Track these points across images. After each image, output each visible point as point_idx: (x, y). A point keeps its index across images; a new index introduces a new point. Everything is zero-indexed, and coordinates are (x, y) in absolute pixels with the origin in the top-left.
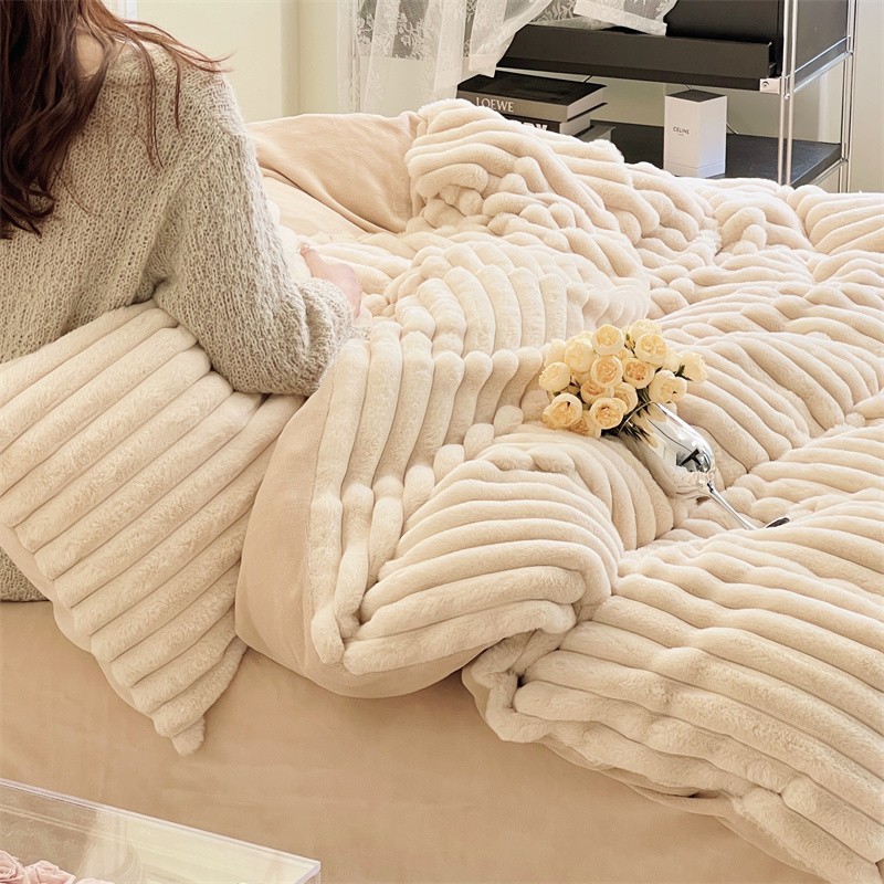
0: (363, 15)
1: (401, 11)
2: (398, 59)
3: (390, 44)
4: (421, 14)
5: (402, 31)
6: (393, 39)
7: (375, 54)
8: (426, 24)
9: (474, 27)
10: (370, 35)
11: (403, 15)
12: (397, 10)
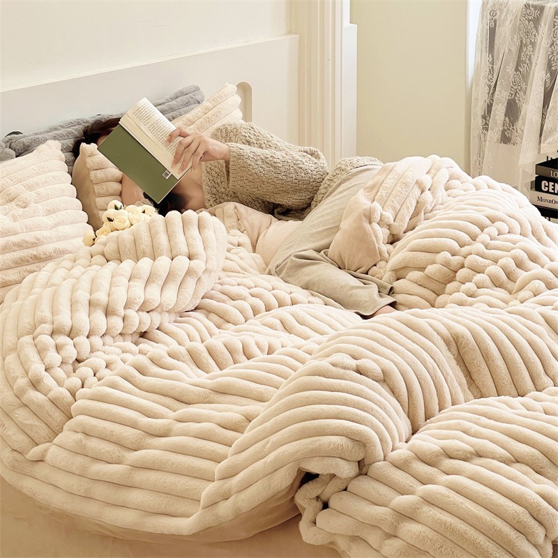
0: (484, 117)
1: (505, 116)
3: (499, 135)
4: (517, 119)
5: (506, 128)
6: (500, 133)
7: (490, 141)
8: (519, 124)
9: (545, 128)
10: (487, 130)
11: (507, 118)
12: (503, 115)
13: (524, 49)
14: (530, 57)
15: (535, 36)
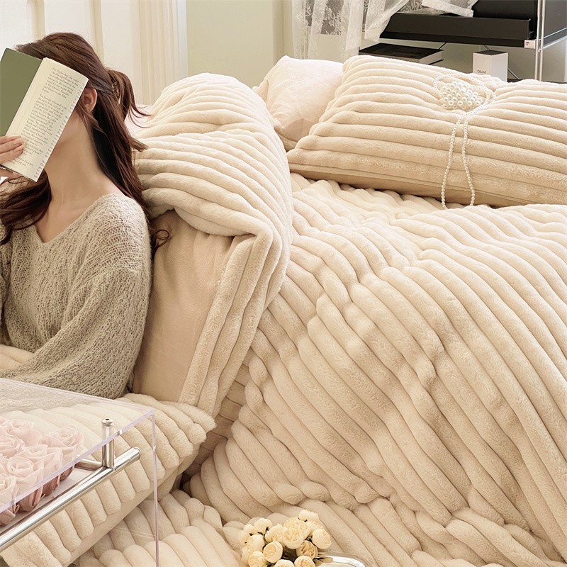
2: (327, 35)
5: (329, 18)
9: (368, 15)
11: (329, 8)
12: (326, 6)
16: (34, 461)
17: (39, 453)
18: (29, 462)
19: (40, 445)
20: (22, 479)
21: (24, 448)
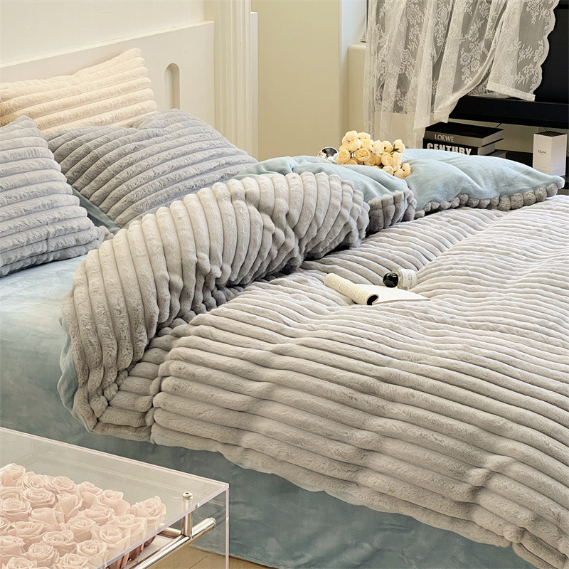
1: (397, 88)
2: (396, 114)
3: (392, 105)
4: (407, 89)
5: (398, 99)
6: (393, 103)
7: (384, 110)
8: (410, 95)
10: (381, 100)
12: (395, 88)
13: (412, 30)
14: (417, 36)
15: (421, 17)
16: (122, 529)
17: (127, 522)
18: (118, 530)
19: (128, 515)
20: (112, 545)
21: (114, 517)
